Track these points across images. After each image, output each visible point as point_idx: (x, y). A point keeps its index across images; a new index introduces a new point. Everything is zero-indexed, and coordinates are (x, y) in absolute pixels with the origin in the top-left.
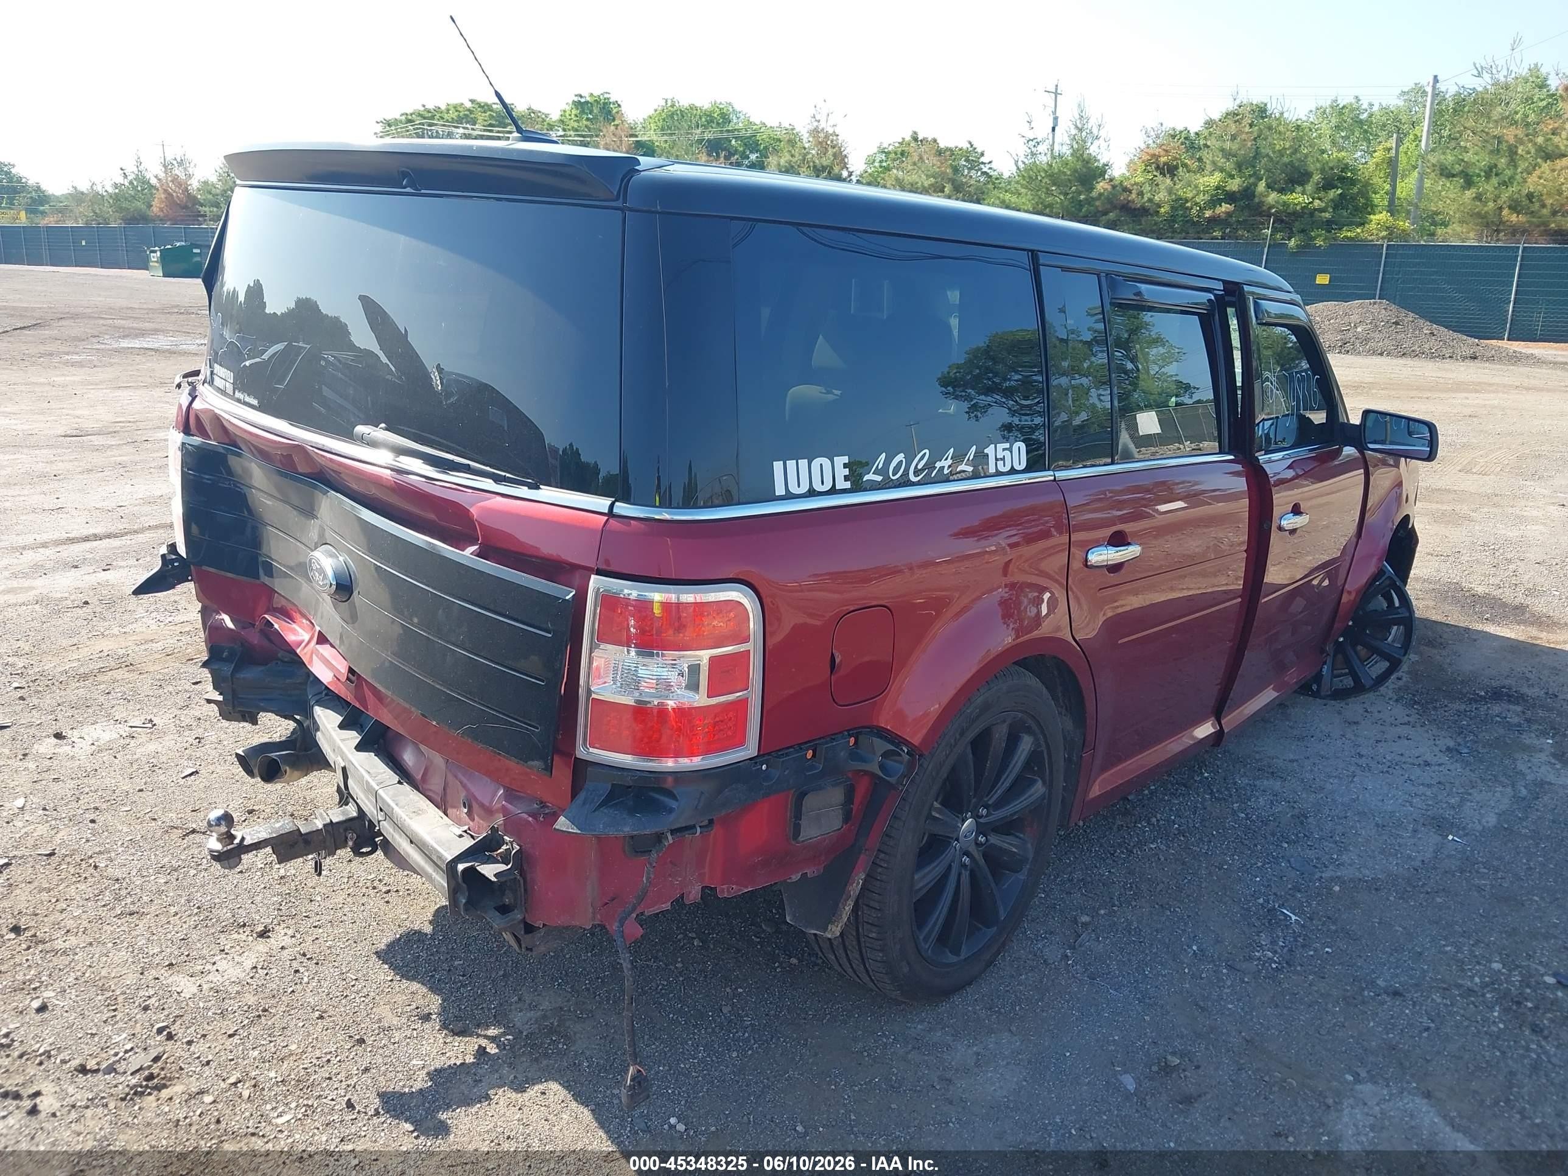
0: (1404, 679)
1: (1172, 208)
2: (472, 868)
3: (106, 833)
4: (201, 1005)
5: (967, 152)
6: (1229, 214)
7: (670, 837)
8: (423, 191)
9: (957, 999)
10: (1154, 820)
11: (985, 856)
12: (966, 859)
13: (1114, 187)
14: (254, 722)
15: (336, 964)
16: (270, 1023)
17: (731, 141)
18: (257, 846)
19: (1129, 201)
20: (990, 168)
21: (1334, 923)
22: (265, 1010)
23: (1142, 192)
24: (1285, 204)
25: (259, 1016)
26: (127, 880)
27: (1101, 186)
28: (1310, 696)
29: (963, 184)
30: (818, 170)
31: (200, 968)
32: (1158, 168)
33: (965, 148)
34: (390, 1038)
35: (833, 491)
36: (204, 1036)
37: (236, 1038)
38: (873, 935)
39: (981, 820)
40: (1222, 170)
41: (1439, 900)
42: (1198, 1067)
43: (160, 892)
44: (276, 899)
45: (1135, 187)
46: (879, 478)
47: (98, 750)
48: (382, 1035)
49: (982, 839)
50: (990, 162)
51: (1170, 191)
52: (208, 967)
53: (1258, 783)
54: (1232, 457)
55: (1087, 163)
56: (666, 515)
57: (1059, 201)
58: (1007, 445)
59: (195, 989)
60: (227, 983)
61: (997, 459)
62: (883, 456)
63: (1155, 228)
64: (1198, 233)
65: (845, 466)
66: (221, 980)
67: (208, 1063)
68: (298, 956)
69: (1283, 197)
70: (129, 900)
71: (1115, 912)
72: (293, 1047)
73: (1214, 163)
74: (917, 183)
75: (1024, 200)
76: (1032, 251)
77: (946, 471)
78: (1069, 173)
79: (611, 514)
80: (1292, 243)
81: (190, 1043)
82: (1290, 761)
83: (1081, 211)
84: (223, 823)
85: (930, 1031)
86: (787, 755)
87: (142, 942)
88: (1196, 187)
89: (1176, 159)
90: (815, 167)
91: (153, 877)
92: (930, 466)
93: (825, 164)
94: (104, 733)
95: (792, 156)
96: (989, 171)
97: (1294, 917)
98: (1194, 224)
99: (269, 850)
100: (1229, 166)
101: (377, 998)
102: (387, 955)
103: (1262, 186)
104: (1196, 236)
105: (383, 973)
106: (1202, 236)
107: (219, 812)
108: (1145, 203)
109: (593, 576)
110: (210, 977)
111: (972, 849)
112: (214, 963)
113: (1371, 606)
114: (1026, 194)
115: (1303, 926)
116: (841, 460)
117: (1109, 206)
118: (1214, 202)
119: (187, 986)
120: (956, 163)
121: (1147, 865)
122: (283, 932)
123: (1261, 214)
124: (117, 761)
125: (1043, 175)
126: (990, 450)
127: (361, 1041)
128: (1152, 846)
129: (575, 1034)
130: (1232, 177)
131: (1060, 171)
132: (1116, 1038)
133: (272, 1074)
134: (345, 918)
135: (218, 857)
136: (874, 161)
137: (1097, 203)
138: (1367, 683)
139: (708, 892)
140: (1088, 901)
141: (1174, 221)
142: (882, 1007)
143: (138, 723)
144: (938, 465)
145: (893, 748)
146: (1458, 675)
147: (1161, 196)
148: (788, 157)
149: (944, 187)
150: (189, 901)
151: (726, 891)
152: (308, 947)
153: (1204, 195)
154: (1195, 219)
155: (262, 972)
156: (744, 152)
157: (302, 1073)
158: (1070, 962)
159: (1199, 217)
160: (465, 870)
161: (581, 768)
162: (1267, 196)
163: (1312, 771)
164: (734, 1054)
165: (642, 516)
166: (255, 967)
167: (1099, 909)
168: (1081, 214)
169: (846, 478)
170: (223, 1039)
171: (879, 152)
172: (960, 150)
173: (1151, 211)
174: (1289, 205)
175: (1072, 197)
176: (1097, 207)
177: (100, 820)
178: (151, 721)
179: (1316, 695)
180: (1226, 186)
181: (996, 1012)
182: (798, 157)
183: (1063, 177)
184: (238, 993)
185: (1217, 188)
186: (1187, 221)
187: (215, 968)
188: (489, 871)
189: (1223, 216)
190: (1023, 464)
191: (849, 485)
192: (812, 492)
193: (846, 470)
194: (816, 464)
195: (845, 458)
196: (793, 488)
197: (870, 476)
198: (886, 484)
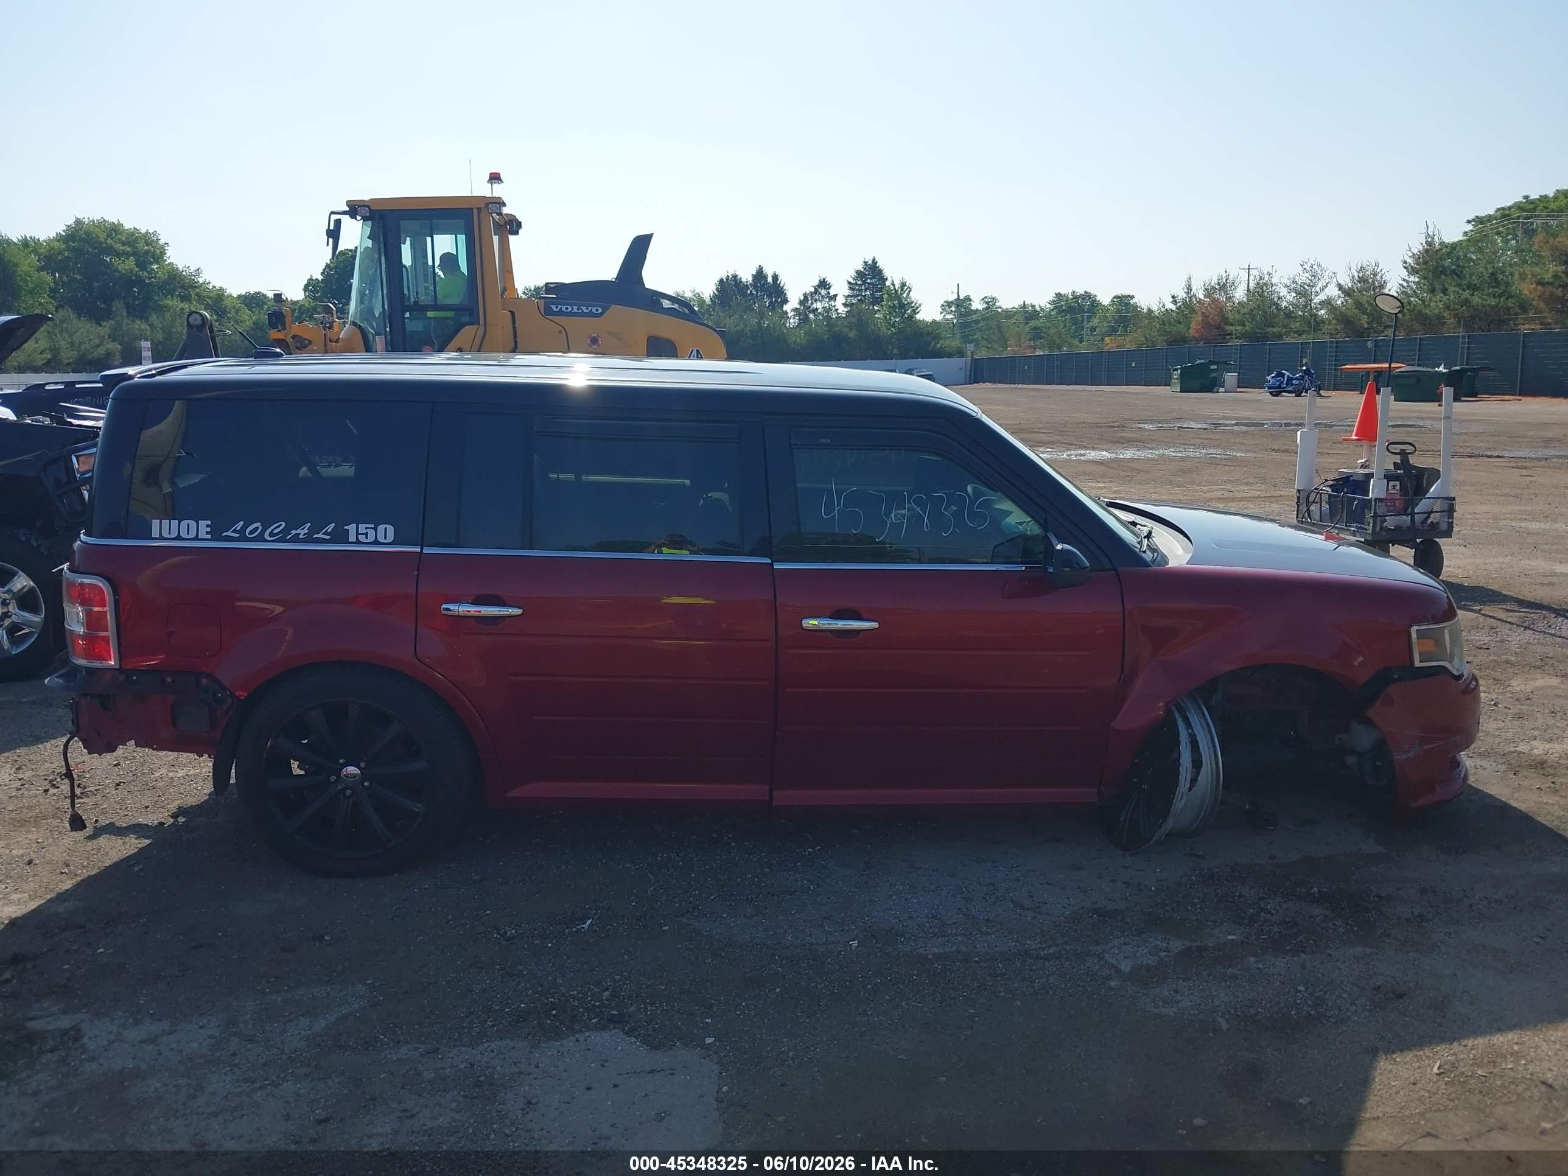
11: (371, 797)
12: (349, 792)
21: (601, 939)
35: (196, 538)
39: (363, 771)
46: (236, 536)
49: (367, 784)
58: (373, 526)
61: (358, 534)
62: (242, 523)
65: (208, 526)
77: (301, 537)
86: (148, 675)
92: (286, 532)
97: (586, 925)
111: (359, 788)
115: (577, 932)
116: (203, 524)
126: (351, 528)
144: (294, 532)
169: (207, 533)
190: (390, 538)
191: (209, 537)
192: (179, 538)
193: (209, 529)
194: (184, 523)
195: (209, 522)
196: (165, 534)
197: (229, 533)
198: (243, 538)
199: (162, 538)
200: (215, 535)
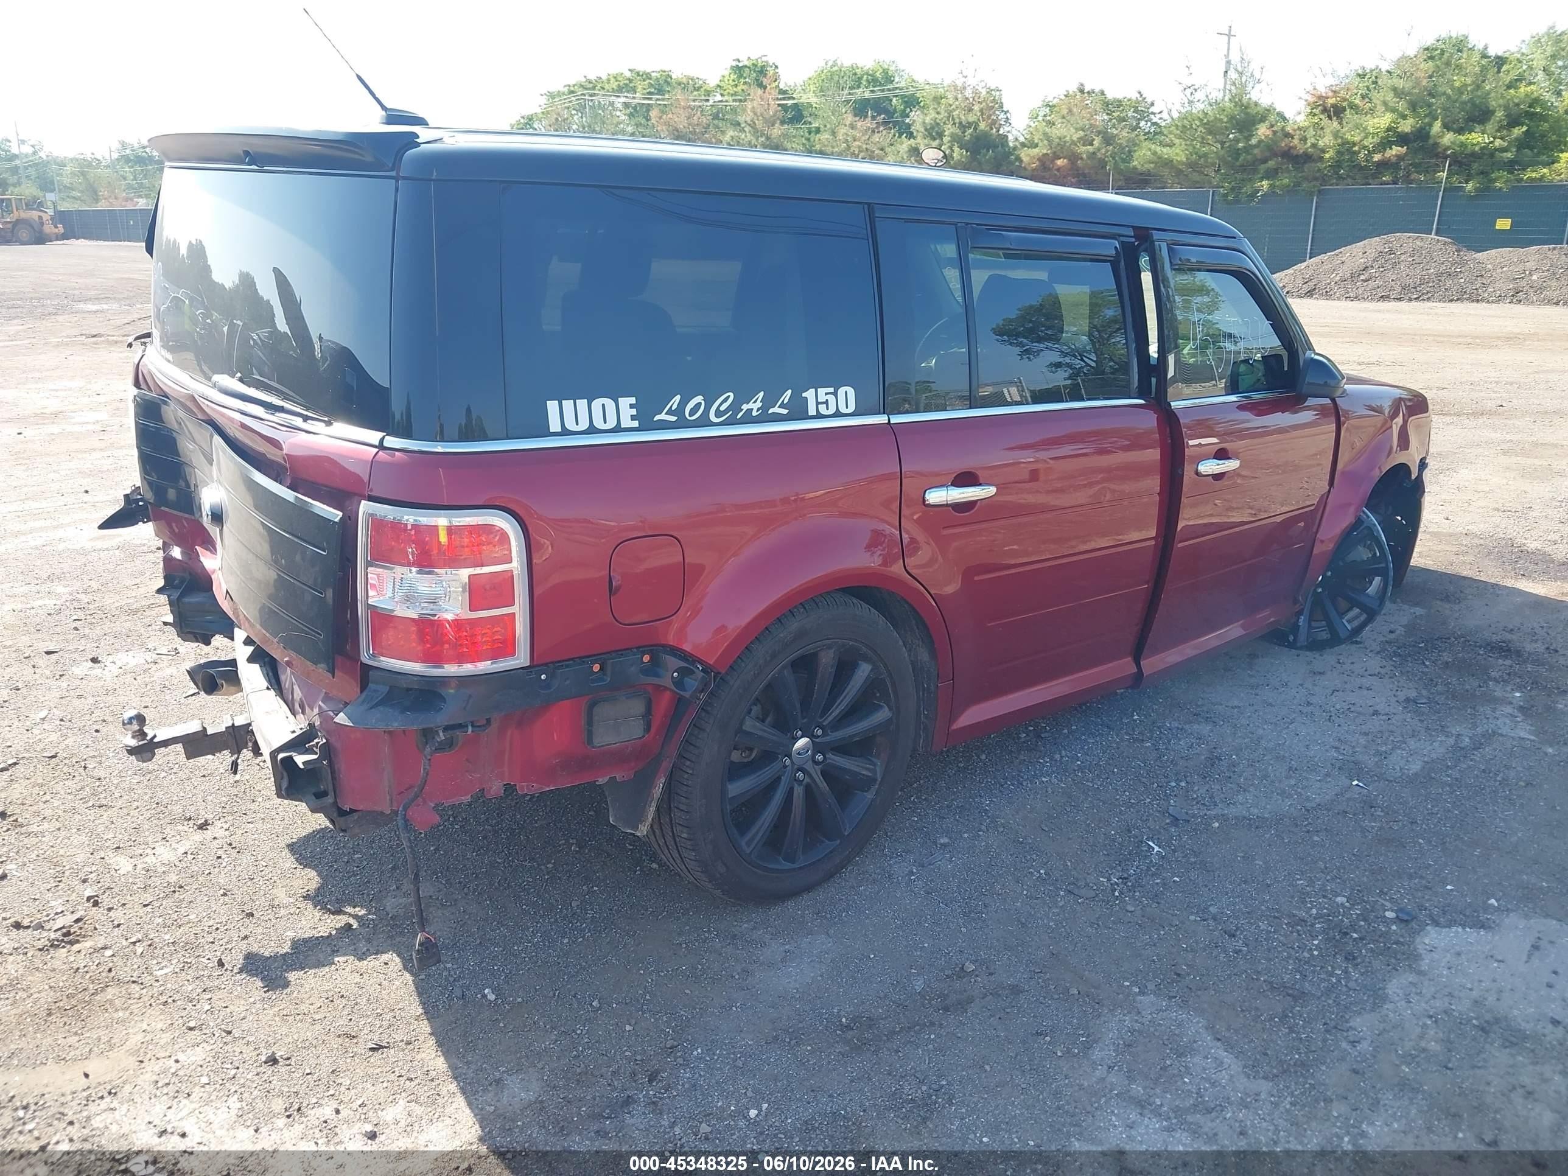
0: (1398, 632)
1: (1339, 152)
2: (291, 757)
3: (105, 741)
4: (130, 881)
5: (1137, 102)
6: (1400, 158)
7: (441, 734)
8: (265, 168)
9: (791, 904)
10: (1057, 756)
11: (824, 773)
12: (800, 775)
13: (1275, 133)
14: (208, 643)
15: (255, 853)
16: (181, 897)
17: (891, 100)
18: (166, 743)
19: (1291, 148)
20: (1161, 118)
21: (1196, 856)
22: (181, 887)
23: (1305, 137)
24: (1462, 145)
25: (174, 892)
26: (108, 780)
27: (1263, 131)
28: (1286, 646)
29: (1114, 136)
30: (964, 126)
31: (141, 851)
32: (1325, 110)
33: (1134, 98)
34: (275, 914)
35: (618, 429)
36: (124, 904)
37: (149, 909)
38: (684, 835)
39: (817, 740)
40: (1393, 110)
41: (1316, 838)
42: (991, 974)
43: (131, 790)
44: (224, 799)
45: (1298, 132)
46: (673, 419)
47: (124, 671)
48: (269, 912)
49: (819, 757)
50: (1161, 112)
51: (1336, 135)
52: (149, 851)
53: (1187, 727)
54: (1141, 402)
55: (1246, 108)
56: (440, 448)
57: (1215, 150)
58: (831, 390)
59: (130, 868)
60: (158, 865)
61: (818, 403)
62: (678, 398)
63: (1318, 175)
64: (1367, 178)
65: (632, 406)
66: (154, 861)
67: (119, 926)
68: (225, 845)
69: (1461, 137)
70: (103, 796)
71: (979, 836)
72: (192, 917)
73: (1385, 103)
74: (1065, 137)
75: (1177, 151)
76: (869, 204)
77: (755, 413)
78: (1225, 120)
79: (381, 446)
80: (1470, 186)
81: (110, 909)
82: (1232, 708)
83: (1237, 159)
84: (135, 722)
85: (755, 928)
86: (567, 666)
87: (101, 828)
88: (1365, 129)
89: (1345, 100)
90: (961, 123)
91: (129, 778)
92: (735, 407)
93: (971, 120)
94: (133, 659)
95: (938, 113)
96: (1159, 122)
97: (1156, 849)
98: (1361, 168)
99: (179, 747)
100: (1402, 106)
101: (278, 881)
102: (291, 847)
103: (1437, 127)
104: (1364, 182)
105: (289, 861)
106: (1371, 181)
107: (132, 713)
108: (1307, 149)
109: (363, 502)
110: (147, 859)
111: (809, 766)
112: (154, 848)
113: (1352, 556)
114: (1181, 145)
115: (1163, 857)
116: (625, 402)
117: (1267, 154)
118: (1384, 144)
119: (124, 864)
120: (1124, 114)
121: (1032, 796)
122: (220, 825)
123: (1437, 156)
124: (135, 682)
125: (1198, 124)
126: (810, 394)
127: (251, 915)
128: (1044, 779)
129: (434, 917)
130: (1404, 117)
131: (1216, 118)
132: (926, 945)
133: (167, 937)
134: (277, 816)
135: (132, 751)
136: (1038, 115)
137: (1256, 151)
138: (1343, 635)
139: (509, 789)
140: (957, 826)
141: (1340, 167)
142: (718, 907)
143: (164, 651)
144: (745, 407)
145: (685, 665)
146: (1460, 629)
147: (1327, 140)
148: (933, 115)
149: (1094, 140)
150: (152, 798)
151: (523, 788)
152: (237, 839)
153: (1373, 138)
154: (1363, 164)
155: (190, 857)
156: (904, 111)
157: (193, 937)
158: (913, 877)
159: (1367, 161)
160: (282, 759)
161: (366, 672)
162: (1441, 137)
163: (1249, 717)
164: (566, 941)
165: (416, 449)
166: (186, 853)
167: (964, 833)
168: (1238, 164)
169: (633, 418)
170: (138, 908)
171: (1043, 106)
172: (1129, 100)
173: (1315, 157)
174: (1466, 146)
175: (1229, 147)
176: (1255, 155)
177: (104, 730)
178: (176, 649)
179: (1292, 646)
180: (1397, 128)
181: (822, 916)
182: (944, 114)
183: (1219, 125)
184: (164, 872)
185: (1389, 129)
186: (1354, 166)
187: (153, 851)
188: (300, 759)
189: (1394, 159)
190: (852, 408)
191: (636, 424)
192: (592, 430)
193: (634, 412)
194: (597, 404)
195: (633, 400)
196: (571, 425)
197: (663, 416)
198: (682, 424)
199: (565, 432)
200: (646, 423)
